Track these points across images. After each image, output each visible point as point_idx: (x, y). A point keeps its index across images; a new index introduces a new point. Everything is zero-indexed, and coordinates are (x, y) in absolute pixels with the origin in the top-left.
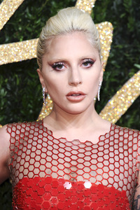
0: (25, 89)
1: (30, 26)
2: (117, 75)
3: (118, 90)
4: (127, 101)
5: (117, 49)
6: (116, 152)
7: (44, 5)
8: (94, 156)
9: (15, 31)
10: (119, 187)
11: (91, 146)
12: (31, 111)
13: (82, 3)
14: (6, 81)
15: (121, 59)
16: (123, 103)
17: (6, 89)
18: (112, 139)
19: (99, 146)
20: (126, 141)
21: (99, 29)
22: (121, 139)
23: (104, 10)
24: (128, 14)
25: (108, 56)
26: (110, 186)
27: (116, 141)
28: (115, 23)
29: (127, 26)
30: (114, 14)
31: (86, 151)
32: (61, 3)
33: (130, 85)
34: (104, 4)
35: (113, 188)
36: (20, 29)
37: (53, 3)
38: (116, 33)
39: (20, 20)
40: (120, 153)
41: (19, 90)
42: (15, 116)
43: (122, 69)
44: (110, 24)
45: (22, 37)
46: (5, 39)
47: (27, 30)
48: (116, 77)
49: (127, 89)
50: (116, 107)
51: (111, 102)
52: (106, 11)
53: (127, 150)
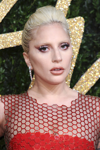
0: (18, 67)
1: (22, 20)
2: (88, 56)
3: (89, 68)
4: (95, 76)
5: (88, 37)
6: (85, 113)
7: (32, 4)
8: (70, 116)
9: (10, 24)
10: (89, 138)
11: (66, 109)
12: (23, 84)
13: (61, 2)
14: (4, 61)
15: (91, 45)
16: (92, 77)
17: (4, 68)
18: (80, 103)
19: (72, 109)
20: (90, 105)
21: (74, 22)
22: (87, 103)
23: (77, 8)
24: (96, 11)
25: (81, 42)
26: (83, 138)
27: (84, 105)
28: (86, 17)
29: (95, 20)
30: (85, 11)
31: (63, 113)
32: (45, 3)
33: (98, 64)
34: (78, 3)
35: (85, 139)
36: (14, 22)
37: (39, 3)
38: (87, 25)
39: (15, 16)
40: (87, 113)
41: (14, 68)
42: (11, 88)
43: (91, 52)
44: (82, 18)
45: (16, 28)
46: (3, 30)
47: (19, 23)
48: (87, 58)
49: (95, 67)
50: (87, 81)
51: (83, 77)
52: (79, 9)
53: (92, 111)
